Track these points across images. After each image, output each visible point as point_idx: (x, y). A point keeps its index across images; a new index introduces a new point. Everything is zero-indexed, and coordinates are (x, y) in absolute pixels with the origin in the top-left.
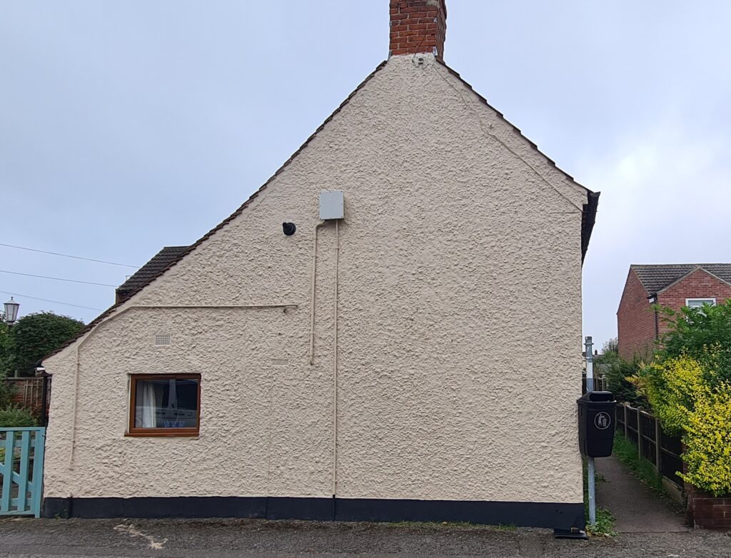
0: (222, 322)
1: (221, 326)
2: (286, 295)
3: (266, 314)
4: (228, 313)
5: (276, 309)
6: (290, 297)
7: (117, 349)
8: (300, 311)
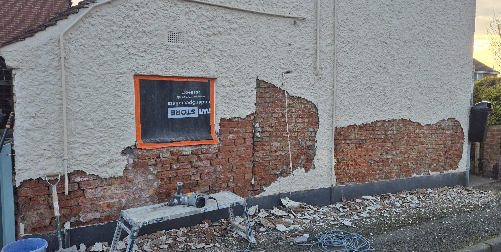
0: (235, 26)
1: (235, 30)
2: (295, 7)
3: (276, 23)
4: (241, 16)
5: (285, 19)
6: (297, 10)
7: (118, 42)
8: (307, 25)
